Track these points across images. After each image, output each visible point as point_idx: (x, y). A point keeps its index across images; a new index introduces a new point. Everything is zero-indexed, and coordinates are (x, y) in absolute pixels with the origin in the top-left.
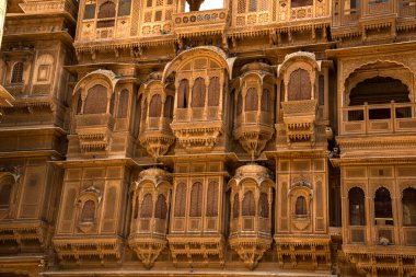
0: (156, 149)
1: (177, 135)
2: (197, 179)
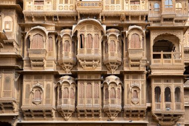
0: (67, 67)
1: (80, 61)
2: (89, 82)
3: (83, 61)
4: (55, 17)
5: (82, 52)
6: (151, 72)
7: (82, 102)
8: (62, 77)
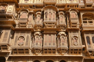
0: (39, 28)
1: (45, 24)
2: (50, 34)
3: (47, 24)
4: (34, 6)
5: (46, 20)
6: (83, 29)
7: (46, 44)
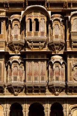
0: (17, 48)
1: (28, 42)
2: (36, 61)
3: (30, 42)
4: (6, 4)
7: (30, 79)
8: (12, 57)
